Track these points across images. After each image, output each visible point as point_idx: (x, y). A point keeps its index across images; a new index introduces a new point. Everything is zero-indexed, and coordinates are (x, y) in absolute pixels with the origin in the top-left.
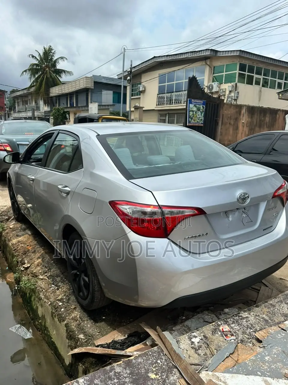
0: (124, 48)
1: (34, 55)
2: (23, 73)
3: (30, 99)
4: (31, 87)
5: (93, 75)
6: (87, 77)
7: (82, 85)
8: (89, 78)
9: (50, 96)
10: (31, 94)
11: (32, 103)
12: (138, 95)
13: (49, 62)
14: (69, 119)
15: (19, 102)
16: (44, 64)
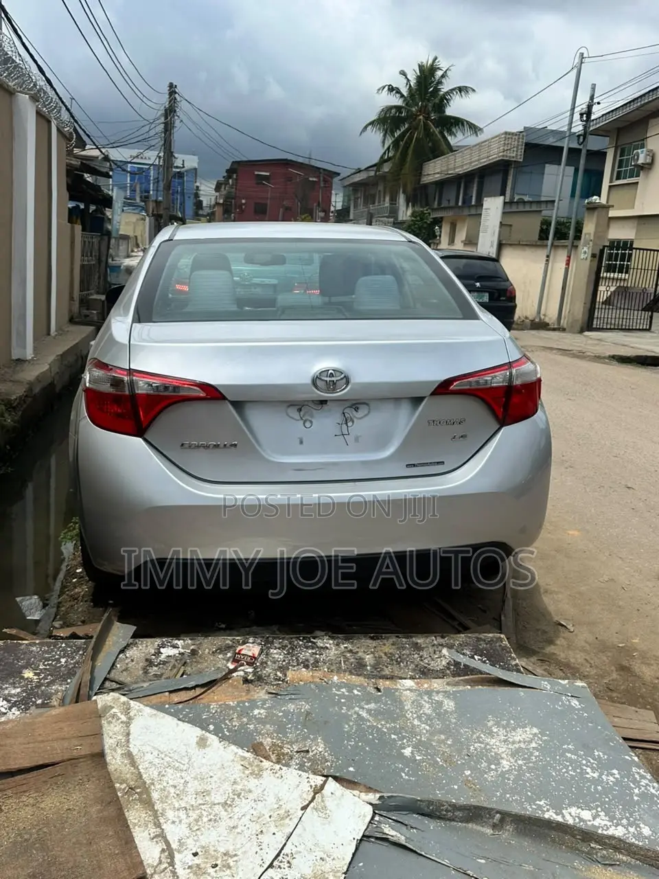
0: (582, 54)
1: (394, 86)
2: (366, 127)
3: (380, 191)
4: (383, 161)
5: (525, 128)
6: (509, 134)
7: (495, 154)
8: (513, 134)
9: (422, 183)
10: (383, 178)
11: (384, 201)
12: (633, 177)
13: (429, 100)
14: (440, 236)
15: (358, 198)
16: (417, 105)
